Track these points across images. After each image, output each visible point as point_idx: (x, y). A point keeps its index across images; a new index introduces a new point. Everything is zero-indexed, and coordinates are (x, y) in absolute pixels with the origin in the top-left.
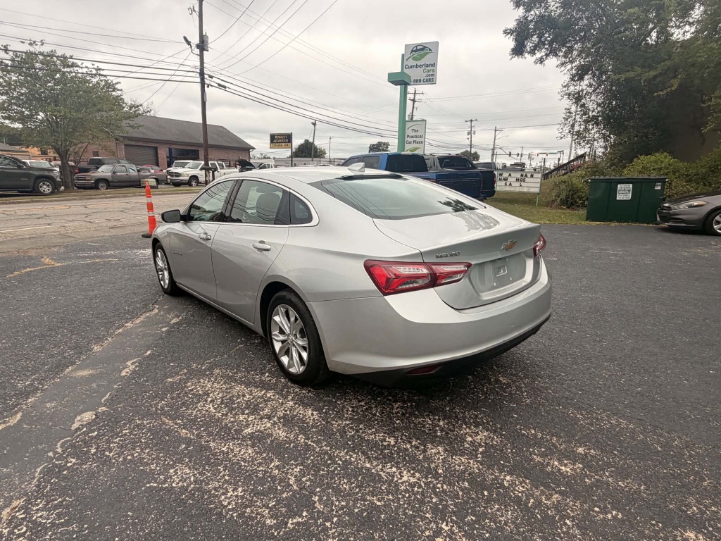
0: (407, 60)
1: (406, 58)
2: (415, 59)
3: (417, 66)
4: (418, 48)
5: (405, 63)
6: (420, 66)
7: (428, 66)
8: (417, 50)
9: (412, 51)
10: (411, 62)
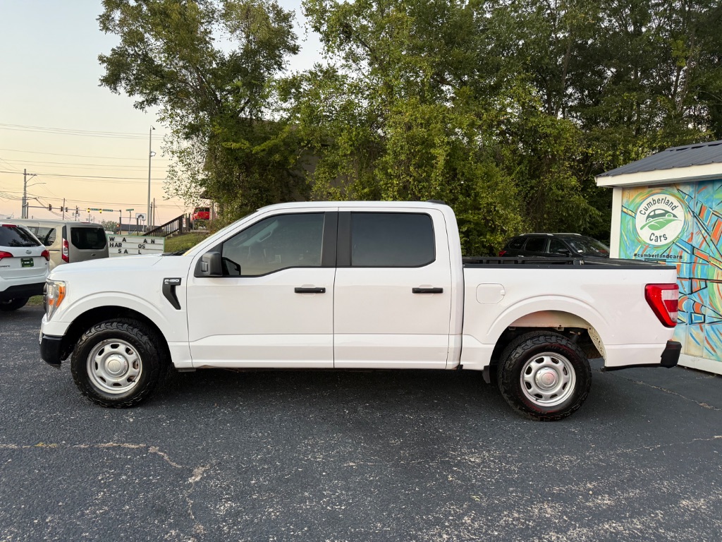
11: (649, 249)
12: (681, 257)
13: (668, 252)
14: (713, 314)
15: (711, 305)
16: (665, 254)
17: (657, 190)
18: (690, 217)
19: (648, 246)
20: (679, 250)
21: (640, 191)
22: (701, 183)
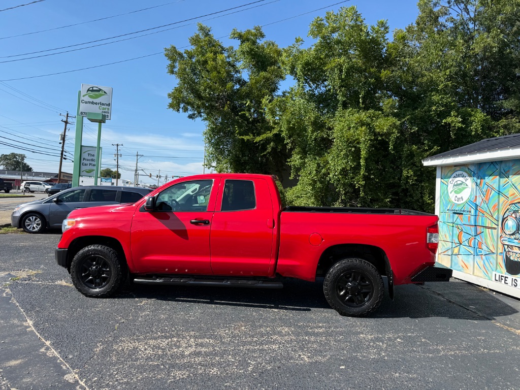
0: (84, 96)
1: (82, 94)
2: (90, 97)
3: (93, 103)
4: (94, 89)
5: (82, 98)
6: (96, 103)
7: (103, 104)
8: (93, 91)
9: (88, 90)
10: (87, 99)
11: (454, 206)
12: (470, 212)
13: (464, 207)
14: (487, 249)
15: (485, 243)
16: (462, 210)
17: (458, 168)
18: (474, 186)
19: (454, 204)
20: (469, 207)
21: (450, 169)
22: (480, 164)
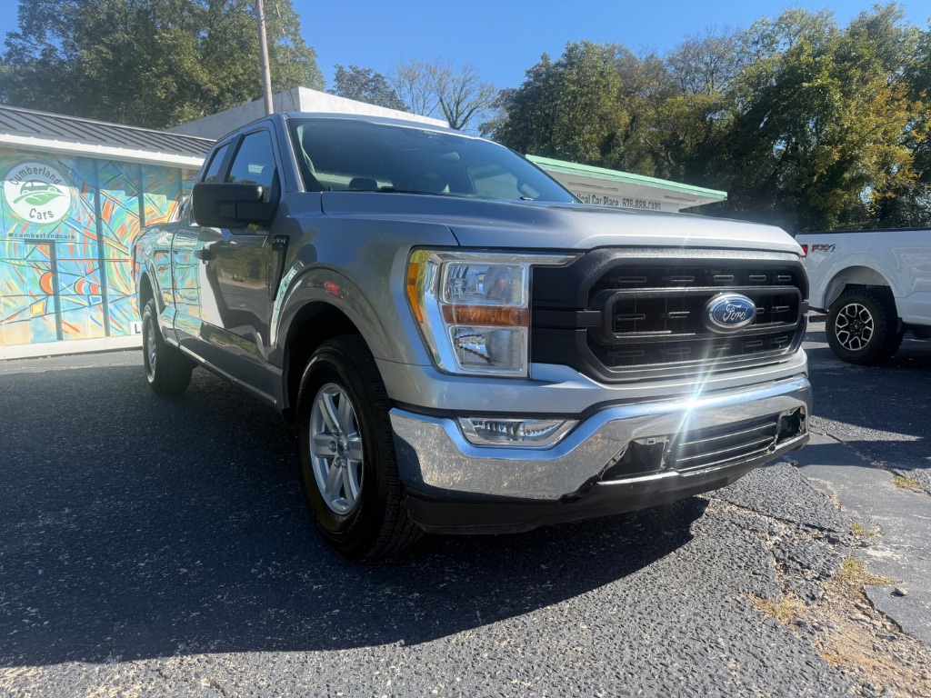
11: (30, 227)
12: (73, 237)
13: (57, 230)
14: (114, 292)
15: (110, 284)
16: (54, 234)
17: (30, 157)
18: (76, 193)
19: (28, 224)
20: (69, 229)
21: (6, 154)
